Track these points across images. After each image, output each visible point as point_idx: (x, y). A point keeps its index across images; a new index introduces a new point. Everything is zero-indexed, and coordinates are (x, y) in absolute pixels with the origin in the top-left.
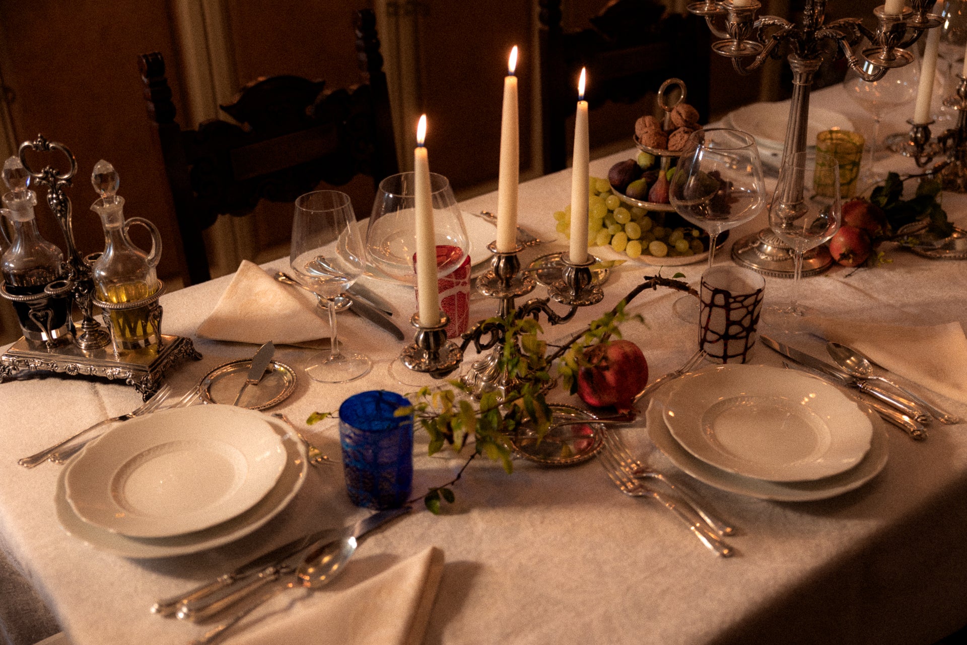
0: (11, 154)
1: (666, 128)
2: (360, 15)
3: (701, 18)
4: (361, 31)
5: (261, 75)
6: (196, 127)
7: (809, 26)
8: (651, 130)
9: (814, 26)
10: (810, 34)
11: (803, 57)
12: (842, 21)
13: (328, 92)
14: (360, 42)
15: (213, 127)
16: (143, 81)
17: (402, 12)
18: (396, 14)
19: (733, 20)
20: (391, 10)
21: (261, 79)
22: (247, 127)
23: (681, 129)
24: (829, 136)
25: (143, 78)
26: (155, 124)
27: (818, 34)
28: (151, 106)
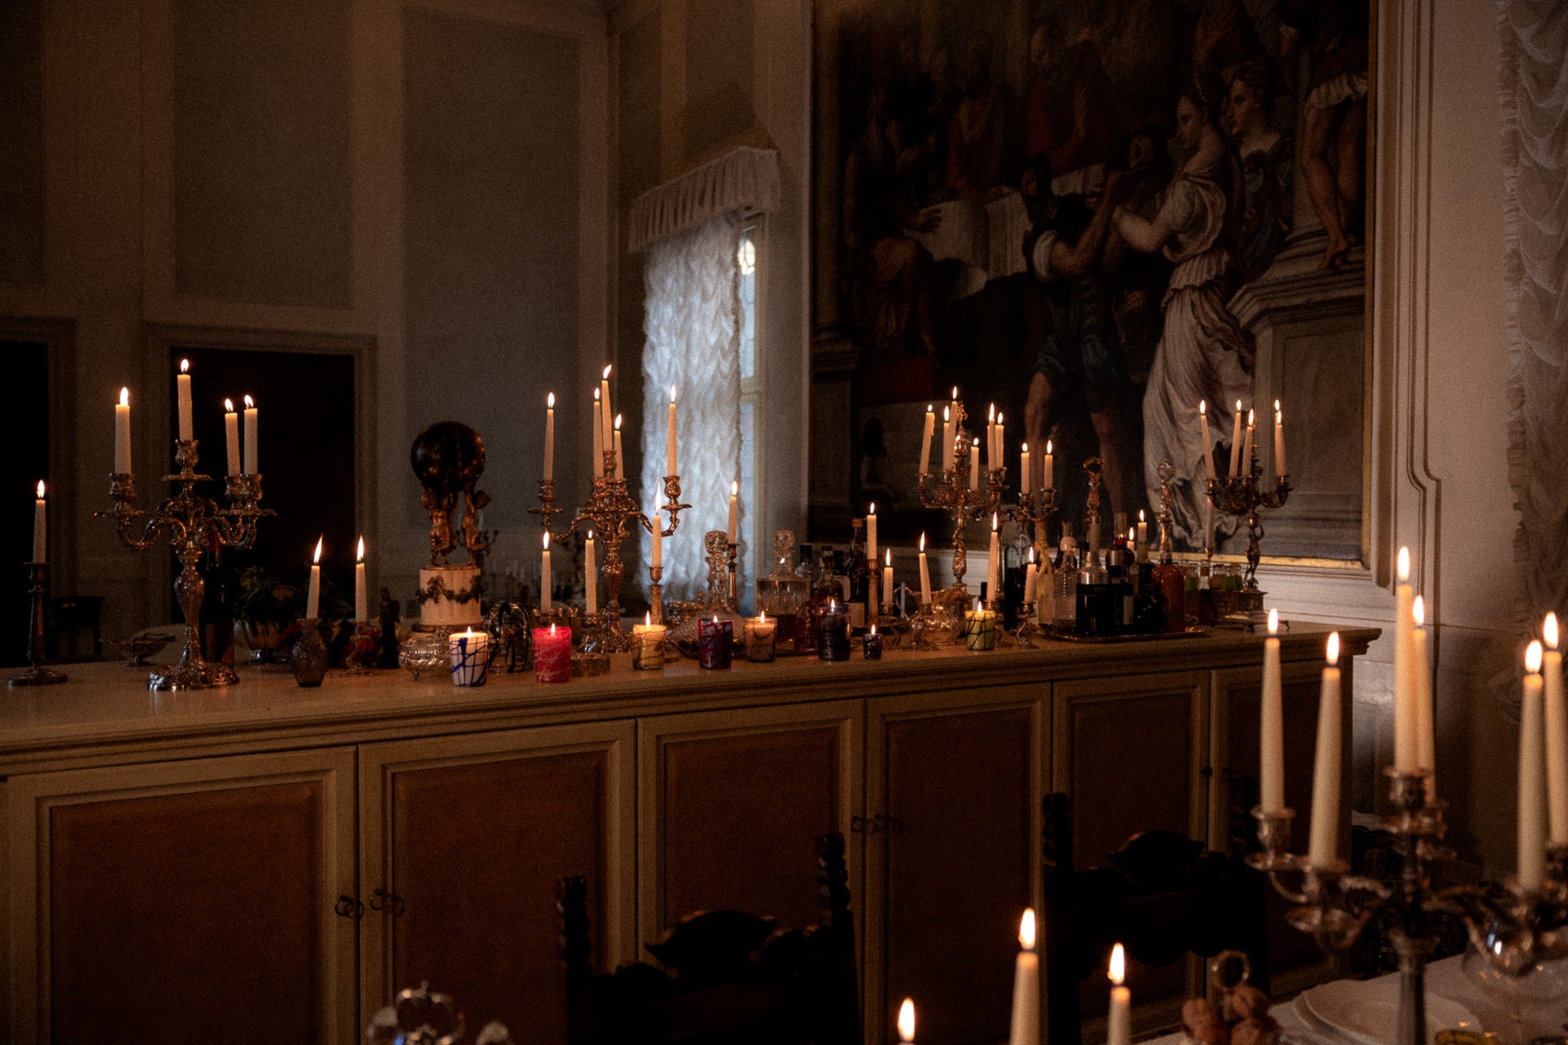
0: (385, 1003)
1: (1227, 1017)
2: (826, 840)
3: (1263, 875)
4: (824, 860)
5: (697, 909)
6: (613, 970)
7: (1413, 894)
8: (1206, 1018)
9: (1419, 895)
10: (1416, 903)
11: (1410, 935)
12: (1458, 890)
13: (779, 933)
14: (824, 873)
15: (633, 971)
16: (558, 909)
17: (870, 828)
18: (863, 831)
19: (1312, 886)
20: (857, 826)
21: (698, 913)
22: (673, 973)
23: (1248, 1021)
24: (1451, 1038)
25: (559, 905)
26: (563, 964)
27: (1426, 906)
28: (562, 940)
